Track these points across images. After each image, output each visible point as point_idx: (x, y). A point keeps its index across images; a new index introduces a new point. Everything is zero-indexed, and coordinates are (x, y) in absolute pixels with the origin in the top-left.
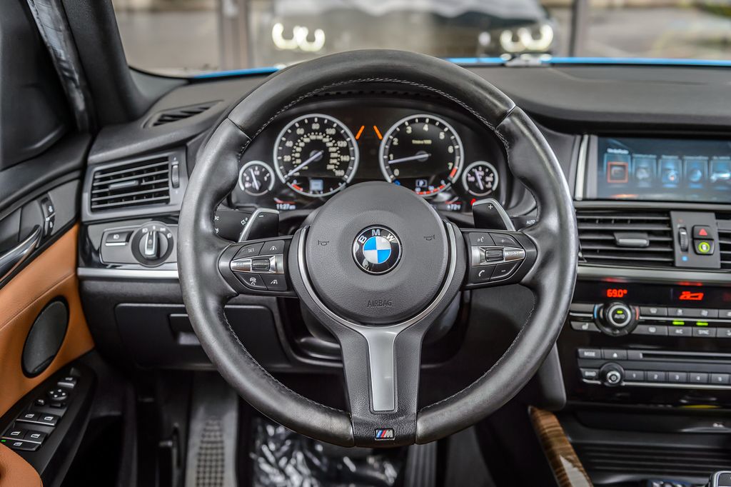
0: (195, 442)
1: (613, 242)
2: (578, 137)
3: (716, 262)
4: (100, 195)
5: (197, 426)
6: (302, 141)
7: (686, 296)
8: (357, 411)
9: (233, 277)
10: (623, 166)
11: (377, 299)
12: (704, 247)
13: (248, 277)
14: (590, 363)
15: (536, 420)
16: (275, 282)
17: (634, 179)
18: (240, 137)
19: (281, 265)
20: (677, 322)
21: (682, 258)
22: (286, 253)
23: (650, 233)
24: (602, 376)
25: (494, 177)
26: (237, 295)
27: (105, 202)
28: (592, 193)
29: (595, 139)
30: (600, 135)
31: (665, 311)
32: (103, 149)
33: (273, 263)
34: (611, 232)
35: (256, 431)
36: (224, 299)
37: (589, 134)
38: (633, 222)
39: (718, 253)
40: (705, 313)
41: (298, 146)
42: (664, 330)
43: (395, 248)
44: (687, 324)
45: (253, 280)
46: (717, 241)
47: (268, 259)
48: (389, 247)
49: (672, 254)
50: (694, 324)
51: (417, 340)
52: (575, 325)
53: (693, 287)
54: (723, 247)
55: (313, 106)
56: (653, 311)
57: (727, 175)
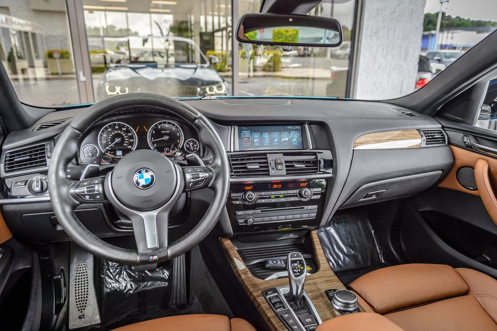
0: (73, 273)
1: (246, 168)
2: (230, 127)
3: (284, 172)
4: (9, 164)
5: (74, 267)
6: (111, 134)
7: (275, 186)
8: (141, 249)
9: (77, 196)
10: (249, 138)
11: (146, 200)
12: (280, 167)
13: (84, 196)
14: (241, 217)
15: (222, 243)
16: (98, 197)
17: (253, 142)
18: (77, 133)
19: (101, 189)
20: (272, 196)
21: (272, 172)
22: (103, 183)
23: (260, 163)
24: (246, 222)
25: (197, 145)
26: (80, 204)
27: (13, 167)
28: (237, 149)
29: (236, 128)
30: (238, 126)
31: (267, 193)
32: (10, 142)
33: (96, 188)
34: (245, 164)
35: (103, 265)
36: (74, 207)
37: (234, 125)
38: (253, 159)
39: (285, 169)
40: (282, 192)
41: (109, 136)
42: (267, 201)
43: (152, 177)
44: (276, 197)
45: (87, 197)
46: (284, 164)
47: (94, 187)
48: (150, 177)
49: (268, 171)
50: (279, 197)
51: (165, 216)
52: (234, 202)
53: (277, 183)
54: (287, 166)
55: (115, 118)
56: (263, 193)
57: (287, 139)
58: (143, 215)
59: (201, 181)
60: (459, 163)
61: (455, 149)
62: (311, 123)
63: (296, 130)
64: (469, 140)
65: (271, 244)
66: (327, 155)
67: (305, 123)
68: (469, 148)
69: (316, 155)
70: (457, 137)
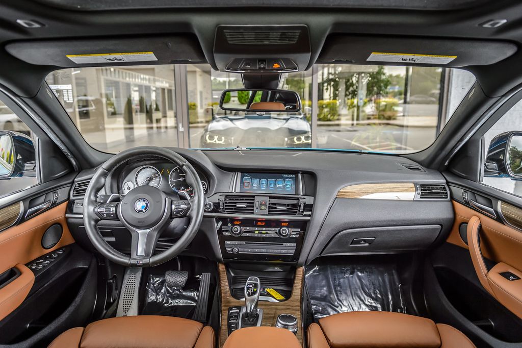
0: (125, 282)
1: (235, 206)
2: (234, 173)
3: (267, 212)
4: (77, 191)
5: (127, 277)
7: (259, 223)
8: (134, 255)
9: (98, 214)
10: (249, 182)
11: (140, 221)
12: (263, 207)
13: (103, 214)
14: (230, 246)
15: (219, 266)
16: (112, 216)
17: (252, 186)
19: (114, 211)
20: (257, 232)
21: (256, 211)
22: (116, 207)
23: (248, 203)
24: (232, 251)
26: (100, 220)
27: (79, 193)
28: (238, 190)
29: (240, 174)
30: (241, 172)
31: (252, 228)
32: (80, 177)
33: (111, 210)
34: (236, 203)
35: (150, 279)
36: (97, 221)
37: (238, 172)
38: (245, 200)
39: (268, 209)
40: (264, 229)
42: (252, 235)
43: (147, 204)
44: (259, 233)
45: (105, 215)
46: (268, 205)
47: (110, 209)
48: (145, 205)
49: (253, 210)
50: (261, 233)
51: (155, 234)
52: (224, 233)
53: (262, 221)
54: (270, 207)
56: (248, 228)
57: (282, 185)
58: (140, 231)
59: (182, 211)
60: (459, 219)
61: (457, 204)
62: (304, 173)
63: (291, 178)
64: (468, 196)
65: (265, 275)
66: (309, 200)
67: (299, 173)
68: (467, 204)
69: (299, 200)
70: (458, 192)
